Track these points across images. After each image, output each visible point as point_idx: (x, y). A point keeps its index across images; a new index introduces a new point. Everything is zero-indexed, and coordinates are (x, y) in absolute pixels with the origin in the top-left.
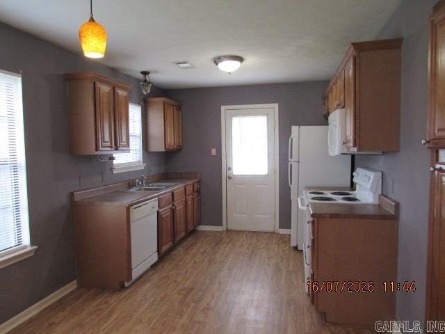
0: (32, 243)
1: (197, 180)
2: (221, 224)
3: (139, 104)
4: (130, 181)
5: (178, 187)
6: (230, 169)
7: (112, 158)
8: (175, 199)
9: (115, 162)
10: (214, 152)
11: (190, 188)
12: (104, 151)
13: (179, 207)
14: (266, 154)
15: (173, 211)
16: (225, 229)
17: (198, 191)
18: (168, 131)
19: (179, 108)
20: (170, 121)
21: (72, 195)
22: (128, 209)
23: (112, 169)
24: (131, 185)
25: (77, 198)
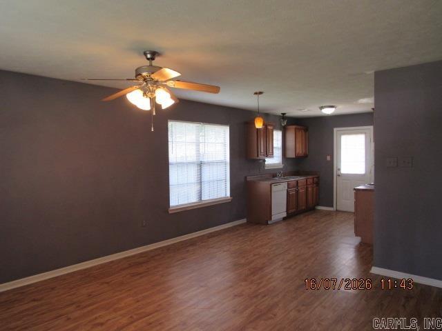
0: (231, 196)
1: (316, 176)
2: (332, 206)
3: (280, 130)
4: (273, 174)
5: (301, 179)
6: (339, 170)
7: (265, 161)
8: (299, 185)
9: (266, 163)
10: (328, 158)
11: (310, 181)
12: (261, 157)
13: (302, 191)
14: (364, 160)
15: (297, 192)
16: (335, 209)
17: (317, 184)
18: (298, 146)
19: (306, 130)
20: (299, 139)
21: (246, 177)
22: (271, 185)
23: (264, 167)
24: (274, 176)
25: (248, 179)
